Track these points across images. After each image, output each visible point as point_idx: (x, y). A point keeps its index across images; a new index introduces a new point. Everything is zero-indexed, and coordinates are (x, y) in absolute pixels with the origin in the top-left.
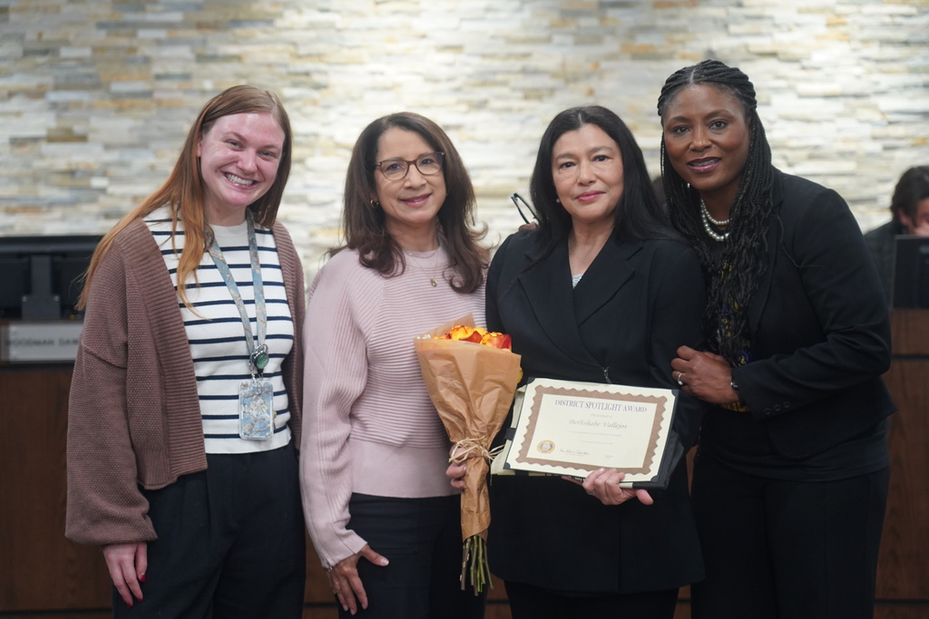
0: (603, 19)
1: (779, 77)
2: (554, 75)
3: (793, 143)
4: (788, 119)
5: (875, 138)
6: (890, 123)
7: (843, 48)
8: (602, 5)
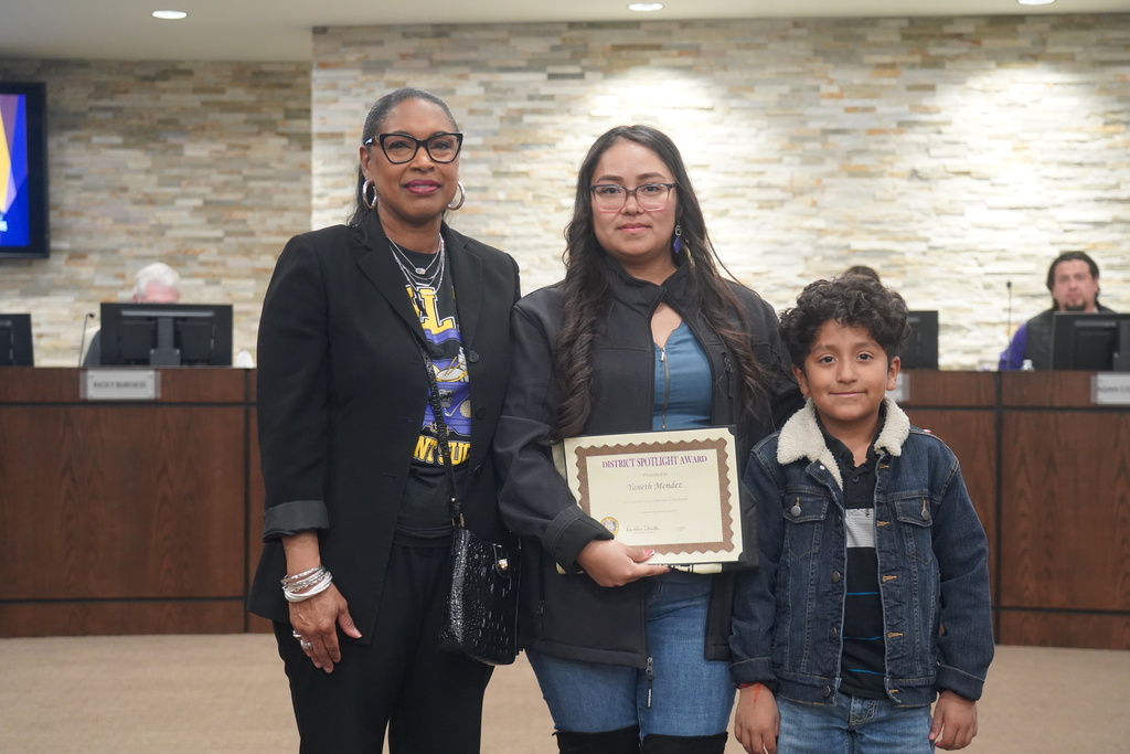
0: (825, 143)
1: (972, 192)
2: (784, 189)
3: (983, 247)
4: (980, 227)
5: (1053, 244)
6: (1066, 231)
7: (1028, 167)
8: (825, 132)
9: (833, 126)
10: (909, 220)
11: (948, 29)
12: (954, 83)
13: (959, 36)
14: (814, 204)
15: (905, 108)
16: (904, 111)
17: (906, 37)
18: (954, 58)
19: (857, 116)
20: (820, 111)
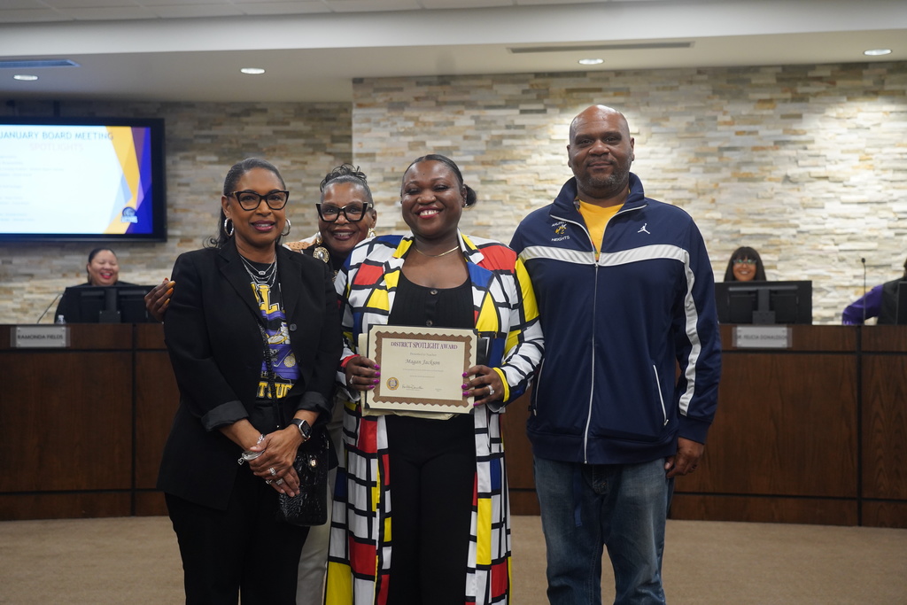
0: (721, 158)
1: (829, 192)
2: (691, 191)
3: (838, 231)
4: (835, 216)
5: (890, 228)
6: (899, 219)
7: (871, 173)
8: (721, 149)
9: (727, 145)
10: (784, 212)
11: (811, 74)
12: (816, 113)
13: (820, 79)
14: (713, 201)
15: (781, 131)
16: (778, 133)
17: (780, 79)
18: (816, 95)
19: (745, 137)
20: (718, 135)
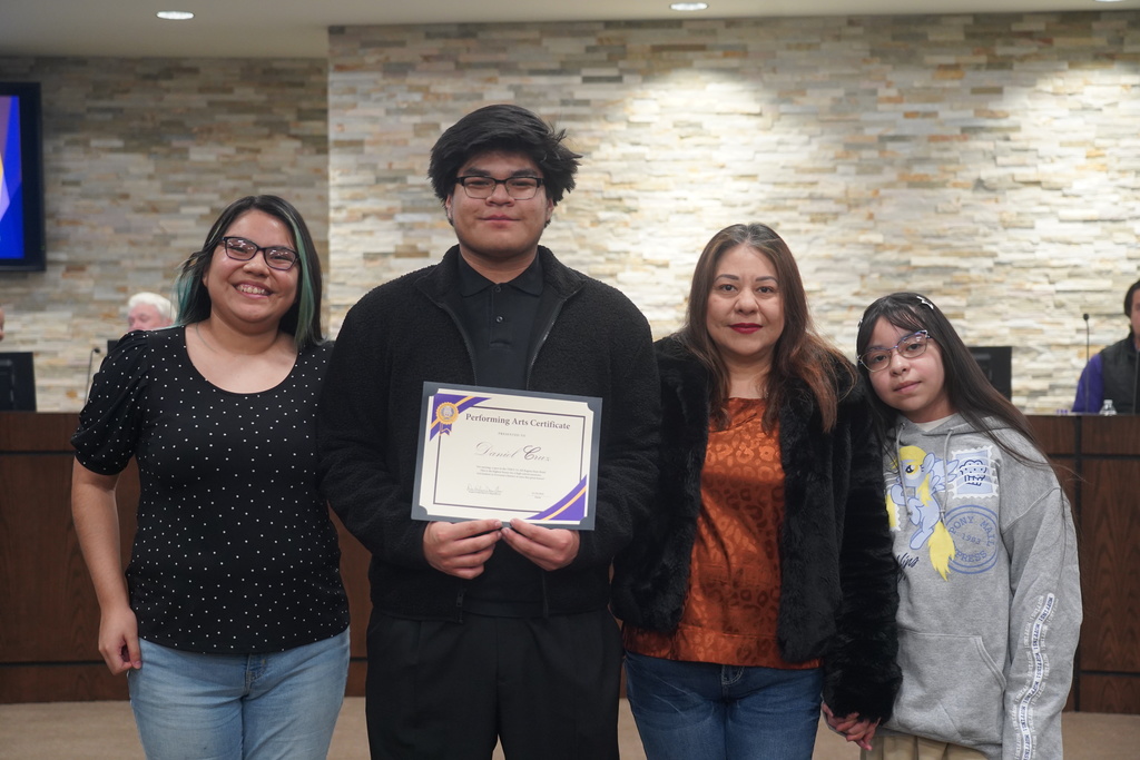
0: (882, 151)
1: (1041, 204)
2: (838, 201)
3: (1055, 263)
4: (1050, 241)
5: (1130, 259)
7: (1103, 176)
8: (883, 139)
9: (892, 133)
10: (975, 233)
11: (1016, 27)
12: (1023, 86)
13: (1029, 35)
14: (871, 217)
15: (971, 113)
16: (967, 115)
17: (970, 35)
18: (1023, 59)
19: (918, 121)
20: (877, 117)
